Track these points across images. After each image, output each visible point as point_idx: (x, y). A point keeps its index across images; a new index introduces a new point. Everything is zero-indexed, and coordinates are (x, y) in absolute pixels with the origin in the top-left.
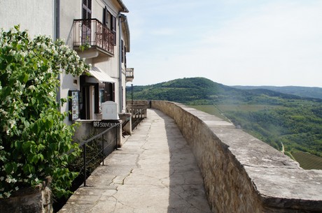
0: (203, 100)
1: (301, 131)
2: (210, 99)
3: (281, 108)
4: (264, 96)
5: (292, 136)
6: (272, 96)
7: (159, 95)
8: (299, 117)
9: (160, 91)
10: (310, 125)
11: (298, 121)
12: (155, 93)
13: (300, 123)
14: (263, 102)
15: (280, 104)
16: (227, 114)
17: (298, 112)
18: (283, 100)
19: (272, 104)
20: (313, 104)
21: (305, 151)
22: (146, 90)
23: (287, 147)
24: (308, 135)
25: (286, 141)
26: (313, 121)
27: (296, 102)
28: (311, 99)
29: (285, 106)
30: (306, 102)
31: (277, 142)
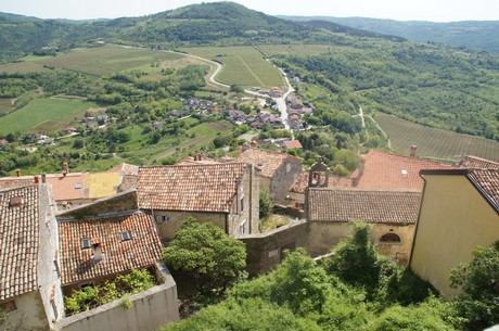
0: (236, 39)
1: (380, 85)
2: (246, 36)
3: (350, 50)
4: (325, 33)
5: (370, 91)
6: (336, 31)
7: (165, 31)
8: (377, 63)
9: (166, 26)
10: (391, 75)
11: (376, 69)
12: (157, 28)
13: (379, 73)
14: (324, 40)
15: (349, 44)
16: (276, 60)
17: (375, 56)
18: (352, 38)
19: (339, 44)
20: (393, 44)
21: (390, 113)
22: (142, 24)
23: (366, 107)
24: (390, 90)
25: (363, 99)
26: (395, 70)
27: (370, 41)
28: (389, 37)
29: (356, 46)
30: (383, 41)
31: (352, 101)
